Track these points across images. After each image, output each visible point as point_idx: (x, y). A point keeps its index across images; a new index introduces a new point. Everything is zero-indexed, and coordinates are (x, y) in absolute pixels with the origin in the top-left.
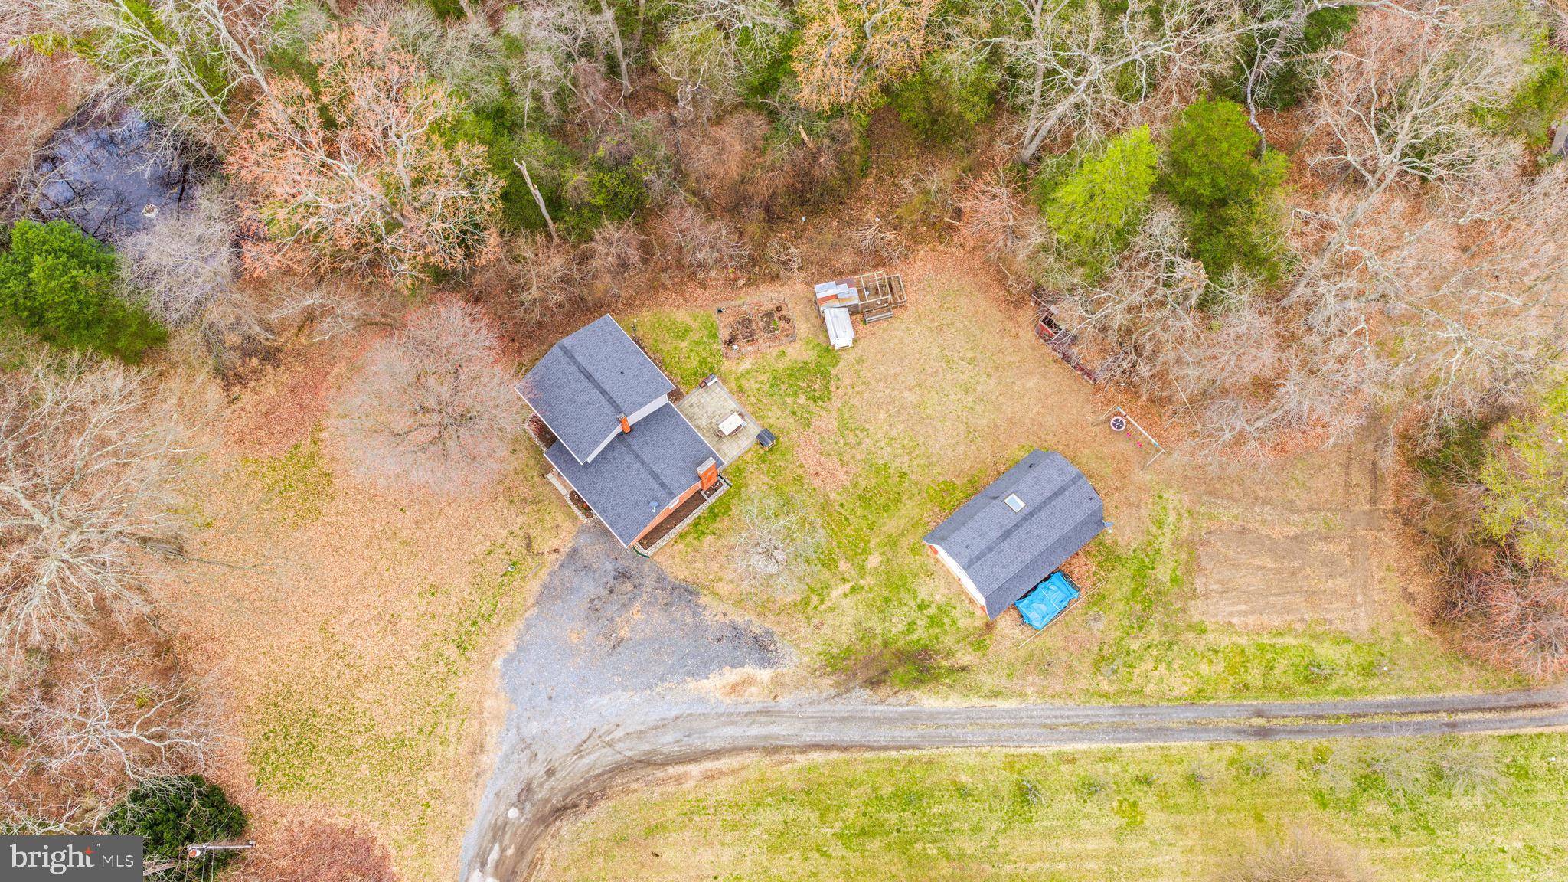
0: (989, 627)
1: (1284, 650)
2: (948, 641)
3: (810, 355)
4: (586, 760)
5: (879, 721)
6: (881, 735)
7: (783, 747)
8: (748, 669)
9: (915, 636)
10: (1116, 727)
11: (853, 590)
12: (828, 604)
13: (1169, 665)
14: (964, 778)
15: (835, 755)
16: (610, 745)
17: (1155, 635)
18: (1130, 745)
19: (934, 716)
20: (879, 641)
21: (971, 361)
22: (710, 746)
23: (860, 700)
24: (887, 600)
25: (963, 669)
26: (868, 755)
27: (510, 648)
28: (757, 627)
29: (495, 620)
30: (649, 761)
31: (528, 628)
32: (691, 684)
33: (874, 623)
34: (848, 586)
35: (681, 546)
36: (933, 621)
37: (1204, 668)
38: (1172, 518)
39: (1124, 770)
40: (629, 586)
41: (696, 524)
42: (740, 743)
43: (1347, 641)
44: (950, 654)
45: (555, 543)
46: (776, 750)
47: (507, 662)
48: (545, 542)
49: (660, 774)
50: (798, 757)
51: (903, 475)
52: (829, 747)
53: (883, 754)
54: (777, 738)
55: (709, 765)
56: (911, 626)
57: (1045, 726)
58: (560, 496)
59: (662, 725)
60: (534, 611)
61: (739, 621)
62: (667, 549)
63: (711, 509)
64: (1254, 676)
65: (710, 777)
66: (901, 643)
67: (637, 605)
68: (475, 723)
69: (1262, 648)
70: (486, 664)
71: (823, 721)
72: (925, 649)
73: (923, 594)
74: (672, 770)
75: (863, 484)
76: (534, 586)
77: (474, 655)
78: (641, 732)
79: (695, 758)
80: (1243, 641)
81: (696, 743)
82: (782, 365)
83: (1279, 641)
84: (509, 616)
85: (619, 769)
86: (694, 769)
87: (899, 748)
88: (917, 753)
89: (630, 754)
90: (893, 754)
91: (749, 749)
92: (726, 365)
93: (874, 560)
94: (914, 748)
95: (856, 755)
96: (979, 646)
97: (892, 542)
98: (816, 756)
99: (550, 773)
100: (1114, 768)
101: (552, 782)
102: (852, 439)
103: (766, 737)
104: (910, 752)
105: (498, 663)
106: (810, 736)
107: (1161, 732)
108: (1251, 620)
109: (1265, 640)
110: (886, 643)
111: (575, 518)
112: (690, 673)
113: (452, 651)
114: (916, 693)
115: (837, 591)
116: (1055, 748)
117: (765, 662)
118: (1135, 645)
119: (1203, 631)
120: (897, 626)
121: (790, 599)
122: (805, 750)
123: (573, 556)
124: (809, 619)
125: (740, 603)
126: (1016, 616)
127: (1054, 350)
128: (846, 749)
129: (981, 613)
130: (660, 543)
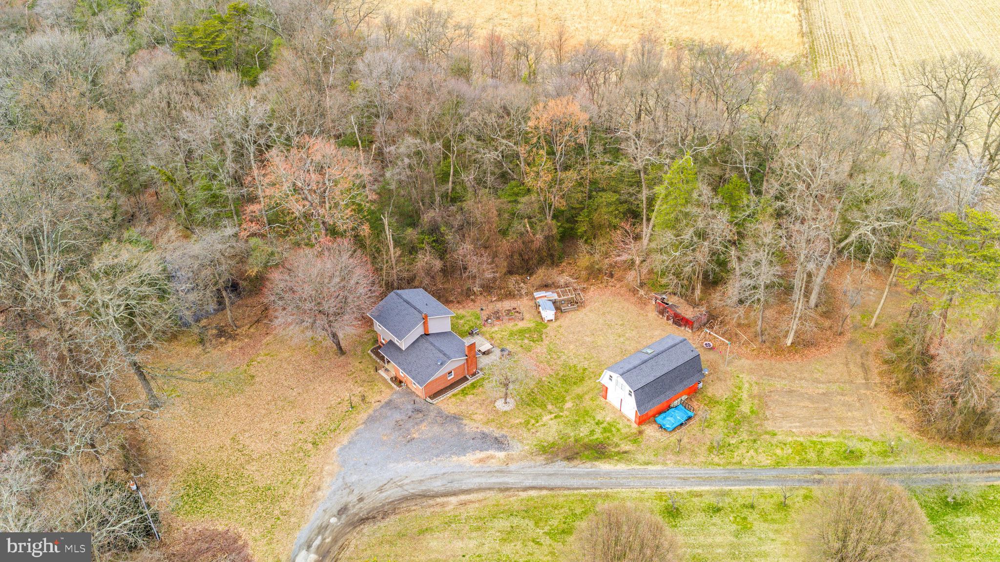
0: (641, 433)
1: (827, 444)
2: (616, 440)
3: (532, 325)
4: (384, 494)
5: (574, 475)
6: (575, 482)
7: (512, 488)
8: (491, 452)
9: (595, 437)
10: (726, 479)
11: (556, 417)
12: (540, 423)
13: (756, 450)
14: (629, 504)
15: (544, 492)
16: (400, 486)
17: (745, 436)
18: (737, 488)
19: (608, 474)
20: (572, 439)
21: (622, 325)
22: (464, 487)
23: (560, 466)
24: (577, 421)
25: (626, 452)
26: (566, 492)
27: (345, 442)
28: (497, 433)
29: (338, 431)
30: (424, 496)
31: (357, 434)
32: (455, 458)
33: (569, 431)
34: (553, 416)
35: (453, 399)
36: (605, 430)
37: (778, 451)
38: (747, 385)
39: (735, 500)
40: (420, 415)
41: (463, 391)
42: (484, 486)
43: (867, 440)
44: (617, 445)
45: (378, 398)
46: (507, 489)
47: (342, 449)
48: (373, 398)
49: (431, 502)
50: (521, 493)
51: (585, 369)
52: (541, 488)
53: (576, 492)
54: (508, 484)
55: (463, 497)
56: (592, 432)
57: (680, 478)
58: (384, 380)
59: (436, 477)
60: (362, 427)
61: (486, 431)
62: (445, 401)
63: (472, 384)
64: (812, 455)
65: (463, 504)
66: (586, 440)
67: (425, 424)
68: (317, 478)
69: (814, 443)
70: (328, 451)
71: (537, 475)
72: (601, 443)
73: (599, 417)
74: (438, 500)
75: (562, 374)
76: (364, 416)
77: (322, 447)
78: (421, 480)
79: (454, 494)
80: (801, 439)
81: (456, 486)
82: (515, 329)
83: (823, 439)
84: (346, 430)
85: (405, 499)
86: (453, 500)
87: (586, 489)
88: (598, 491)
89: (413, 491)
90: (583, 491)
91: (490, 489)
92: (484, 329)
93: (569, 405)
94: (596, 488)
95: (558, 492)
96: (635, 441)
97: (580, 397)
98: (533, 493)
99: (361, 500)
100: (728, 500)
101: (361, 504)
102: (555, 356)
103: (500, 483)
104: (593, 491)
105: (336, 449)
106: (528, 483)
107: (755, 481)
108: (804, 430)
109: (815, 439)
110: (576, 441)
111: (393, 388)
112: (455, 453)
113: (309, 446)
114: (597, 463)
115: (546, 418)
116: (688, 489)
117: (500, 449)
118: (733, 441)
119: (775, 435)
120: (583, 431)
121: (518, 421)
122: (525, 489)
123: (389, 403)
124: (529, 430)
125: (487, 423)
126: (656, 426)
127: (668, 319)
128: (552, 489)
129: (635, 425)
130: (441, 398)
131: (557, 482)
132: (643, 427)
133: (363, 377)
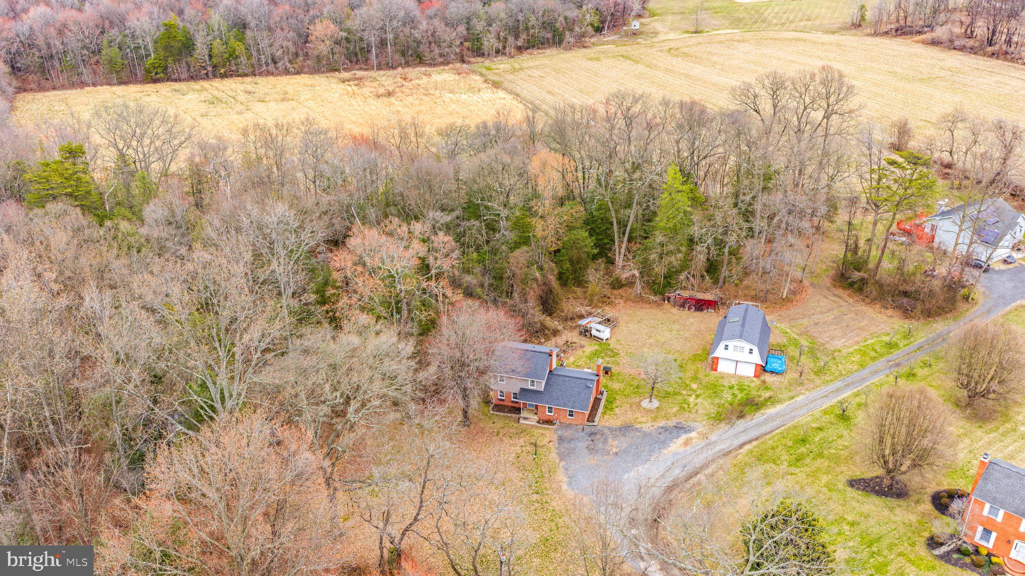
0: (763, 382)
1: (872, 344)
2: (754, 393)
3: (596, 347)
4: (648, 497)
5: (759, 425)
6: (765, 428)
7: (731, 450)
8: (684, 436)
9: (739, 397)
10: (848, 385)
11: (697, 396)
12: (692, 404)
13: (841, 364)
14: (814, 425)
15: (754, 443)
16: (653, 486)
17: (825, 358)
18: (859, 388)
19: (778, 415)
20: (727, 405)
21: (662, 324)
22: (698, 465)
23: (741, 424)
24: (714, 393)
25: (770, 398)
26: (768, 437)
27: (565, 479)
28: (671, 423)
29: (546, 475)
30: (678, 484)
31: (567, 469)
32: (665, 451)
33: (717, 401)
34: (693, 396)
35: (606, 417)
36: (740, 390)
37: (854, 359)
38: (788, 330)
39: (868, 395)
40: (599, 436)
41: (605, 407)
42: (710, 458)
43: (888, 334)
44: (759, 396)
45: (547, 439)
46: (729, 453)
48: (542, 441)
49: (688, 485)
50: (740, 451)
51: (675, 360)
52: (750, 442)
53: (774, 433)
54: (724, 449)
55: (706, 472)
56: (734, 395)
57: (822, 397)
58: (534, 426)
59: (669, 469)
60: (563, 463)
61: (662, 425)
62: (602, 419)
63: (607, 401)
64: (873, 354)
65: (711, 476)
66: (737, 401)
67: (610, 440)
69: (865, 347)
70: (559, 491)
71: (736, 435)
72: (748, 399)
73: (726, 384)
74: (691, 482)
76: (553, 456)
77: (550, 492)
78: (662, 475)
79: (697, 473)
80: (856, 347)
81: (689, 469)
82: (586, 354)
83: (867, 343)
84: (553, 471)
85: (667, 492)
86: (701, 477)
87: (778, 428)
88: (786, 427)
90: (777, 431)
91: (717, 458)
93: (694, 386)
94: (783, 426)
95: (763, 439)
96: (767, 389)
97: (695, 378)
98: (747, 447)
99: (636, 509)
100: (863, 397)
101: (640, 512)
103: (719, 451)
104: (783, 428)
105: (565, 487)
106: (737, 442)
107: (863, 380)
108: (851, 342)
109: (862, 344)
110: (731, 404)
111: (548, 429)
112: (661, 448)
113: (535, 497)
114: (762, 411)
115: (691, 400)
116: (834, 401)
117: (689, 431)
118: (822, 364)
119: (840, 351)
120: (727, 396)
121: (674, 410)
122: (741, 446)
123: (561, 439)
124: (690, 412)
125: (654, 420)
126: (769, 374)
127: (689, 308)
128: (757, 439)
129: (755, 379)
130: (597, 419)
131: (754, 433)
132: (762, 378)
133: (514, 431)
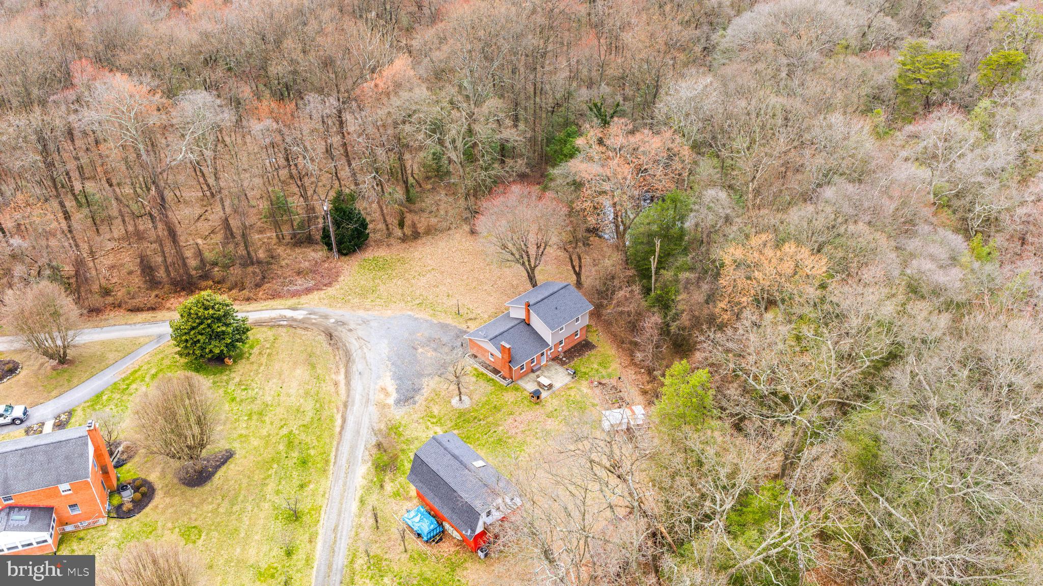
0: (408, 498)
2: (401, 480)
4: (354, 341)
5: (353, 448)
6: (345, 448)
7: (347, 409)
8: (394, 395)
9: (406, 463)
10: (328, 565)
12: (431, 426)
14: (312, 486)
15: (338, 429)
16: (361, 348)
18: (314, 573)
19: (354, 472)
20: (405, 447)
22: (353, 382)
23: (370, 439)
25: (382, 486)
26: (335, 443)
27: (417, 316)
28: (419, 398)
29: (432, 312)
30: (349, 362)
31: (427, 320)
32: (389, 374)
33: (418, 444)
35: (470, 370)
39: (298, 571)
40: (447, 351)
41: (483, 374)
42: (352, 392)
44: (392, 480)
45: (473, 327)
46: (345, 406)
47: (410, 316)
48: (473, 324)
49: (341, 366)
50: (340, 415)
52: (342, 427)
53: (334, 449)
54: (353, 405)
55: (342, 382)
57: (337, 526)
59: (367, 365)
60: (436, 322)
61: (423, 391)
62: (468, 365)
63: (492, 380)
65: (336, 384)
66: (402, 457)
67: (436, 354)
68: (380, 309)
70: (410, 310)
71: (359, 424)
72: (397, 469)
74: (342, 370)
75: (509, 441)
76: (449, 322)
77: (415, 307)
78: (365, 358)
79: (347, 377)
81: (355, 377)
82: (587, 405)
84: (434, 315)
85: (347, 352)
86: (341, 377)
87: (336, 456)
88: (331, 464)
89: (354, 355)
90: (333, 454)
91: (348, 396)
92: (585, 383)
94: (335, 463)
95: (336, 438)
96: (396, 494)
98: (339, 422)
99: (350, 330)
100: (301, 565)
101: (345, 331)
103: (353, 402)
104: (333, 461)
105: (410, 313)
106: (351, 420)
110: (403, 451)
112: (395, 374)
113: (418, 302)
114: (370, 464)
115: (438, 429)
116: (321, 532)
117: (398, 402)
118: (387, 580)
121: (435, 410)
122: (344, 419)
124: (421, 418)
125: (434, 391)
128: (340, 433)
130: (471, 362)
131: (348, 435)
132: (415, 502)
